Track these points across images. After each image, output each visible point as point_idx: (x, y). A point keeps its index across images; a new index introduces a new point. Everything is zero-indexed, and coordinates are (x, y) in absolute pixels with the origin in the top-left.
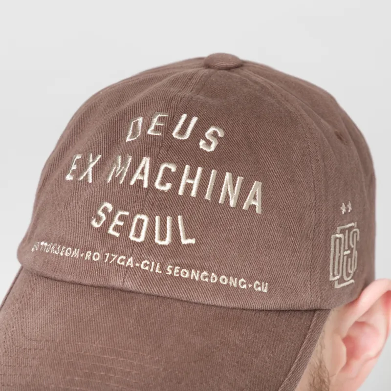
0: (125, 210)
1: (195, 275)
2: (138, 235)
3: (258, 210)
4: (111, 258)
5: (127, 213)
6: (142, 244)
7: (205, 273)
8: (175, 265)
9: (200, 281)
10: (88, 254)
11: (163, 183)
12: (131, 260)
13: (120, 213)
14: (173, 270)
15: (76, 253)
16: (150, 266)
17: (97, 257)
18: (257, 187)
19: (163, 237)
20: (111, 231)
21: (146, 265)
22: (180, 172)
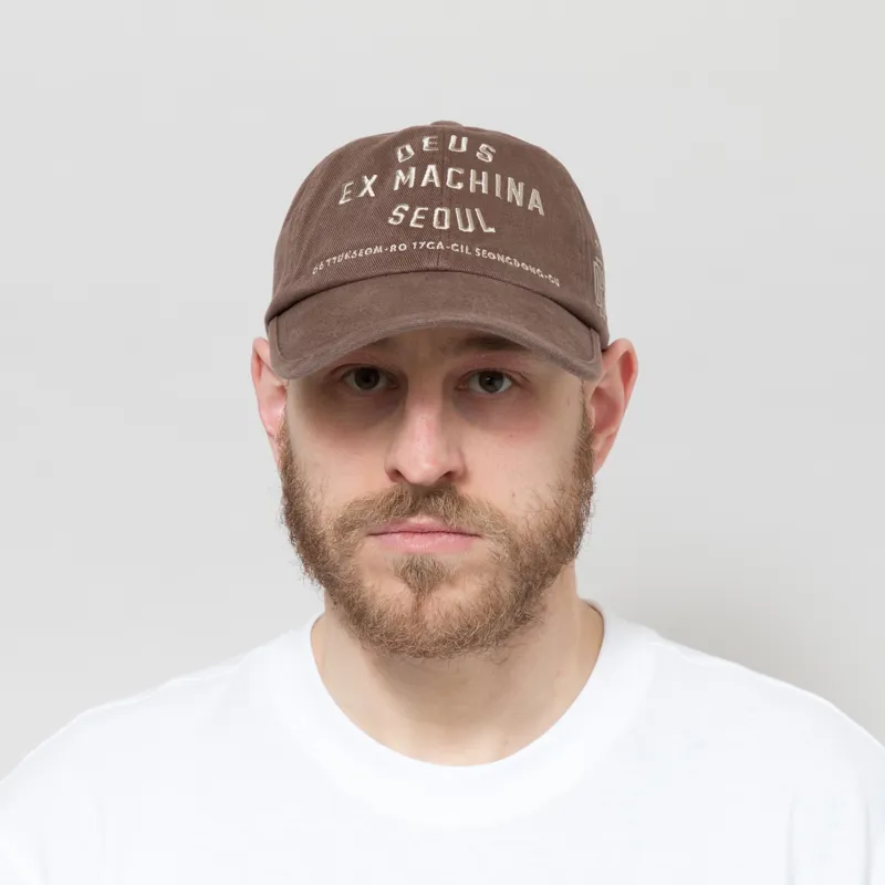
0: (424, 206)
1: (501, 258)
2: (442, 224)
3: (541, 212)
4: (418, 245)
5: (426, 209)
6: (448, 231)
7: (508, 258)
8: (481, 249)
9: (506, 264)
10: (393, 248)
11: (455, 182)
12: (440, 243)
13: (419, 209)
14: (481, 252)
15: (378, 250)
16: (459, 248)
17: (403, 247)
18: (535, 194)
19: (466, 225)
20: (412, 224)
21: (456, 248)
22: (467, 175)
